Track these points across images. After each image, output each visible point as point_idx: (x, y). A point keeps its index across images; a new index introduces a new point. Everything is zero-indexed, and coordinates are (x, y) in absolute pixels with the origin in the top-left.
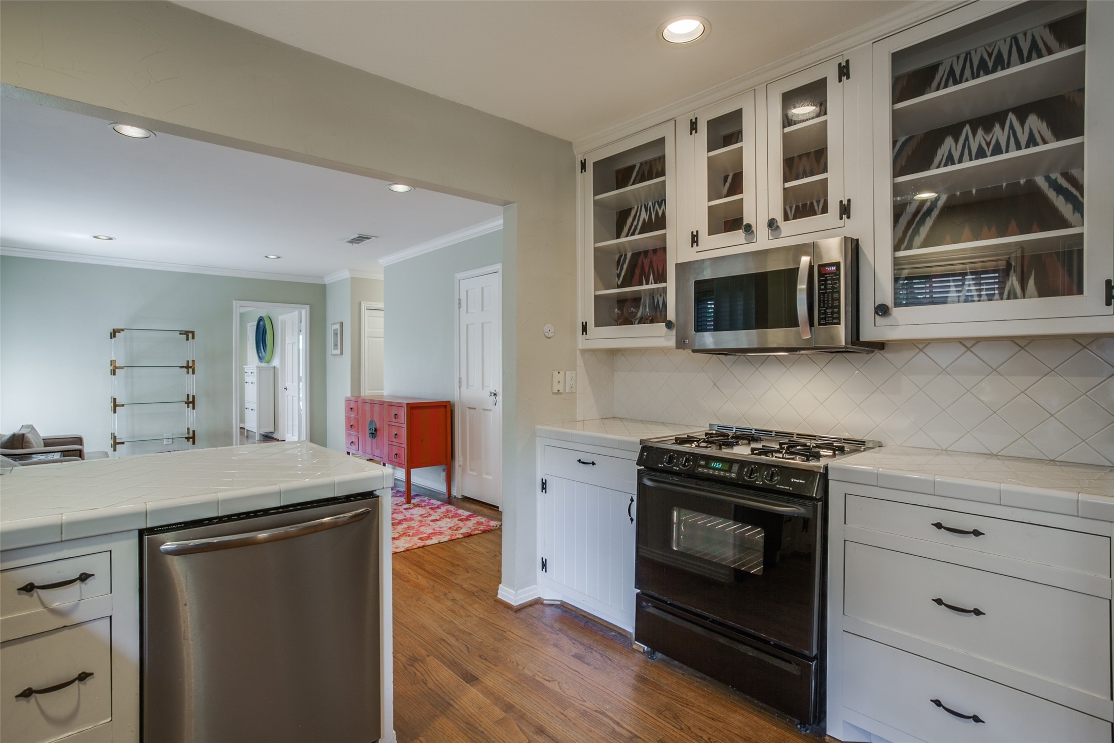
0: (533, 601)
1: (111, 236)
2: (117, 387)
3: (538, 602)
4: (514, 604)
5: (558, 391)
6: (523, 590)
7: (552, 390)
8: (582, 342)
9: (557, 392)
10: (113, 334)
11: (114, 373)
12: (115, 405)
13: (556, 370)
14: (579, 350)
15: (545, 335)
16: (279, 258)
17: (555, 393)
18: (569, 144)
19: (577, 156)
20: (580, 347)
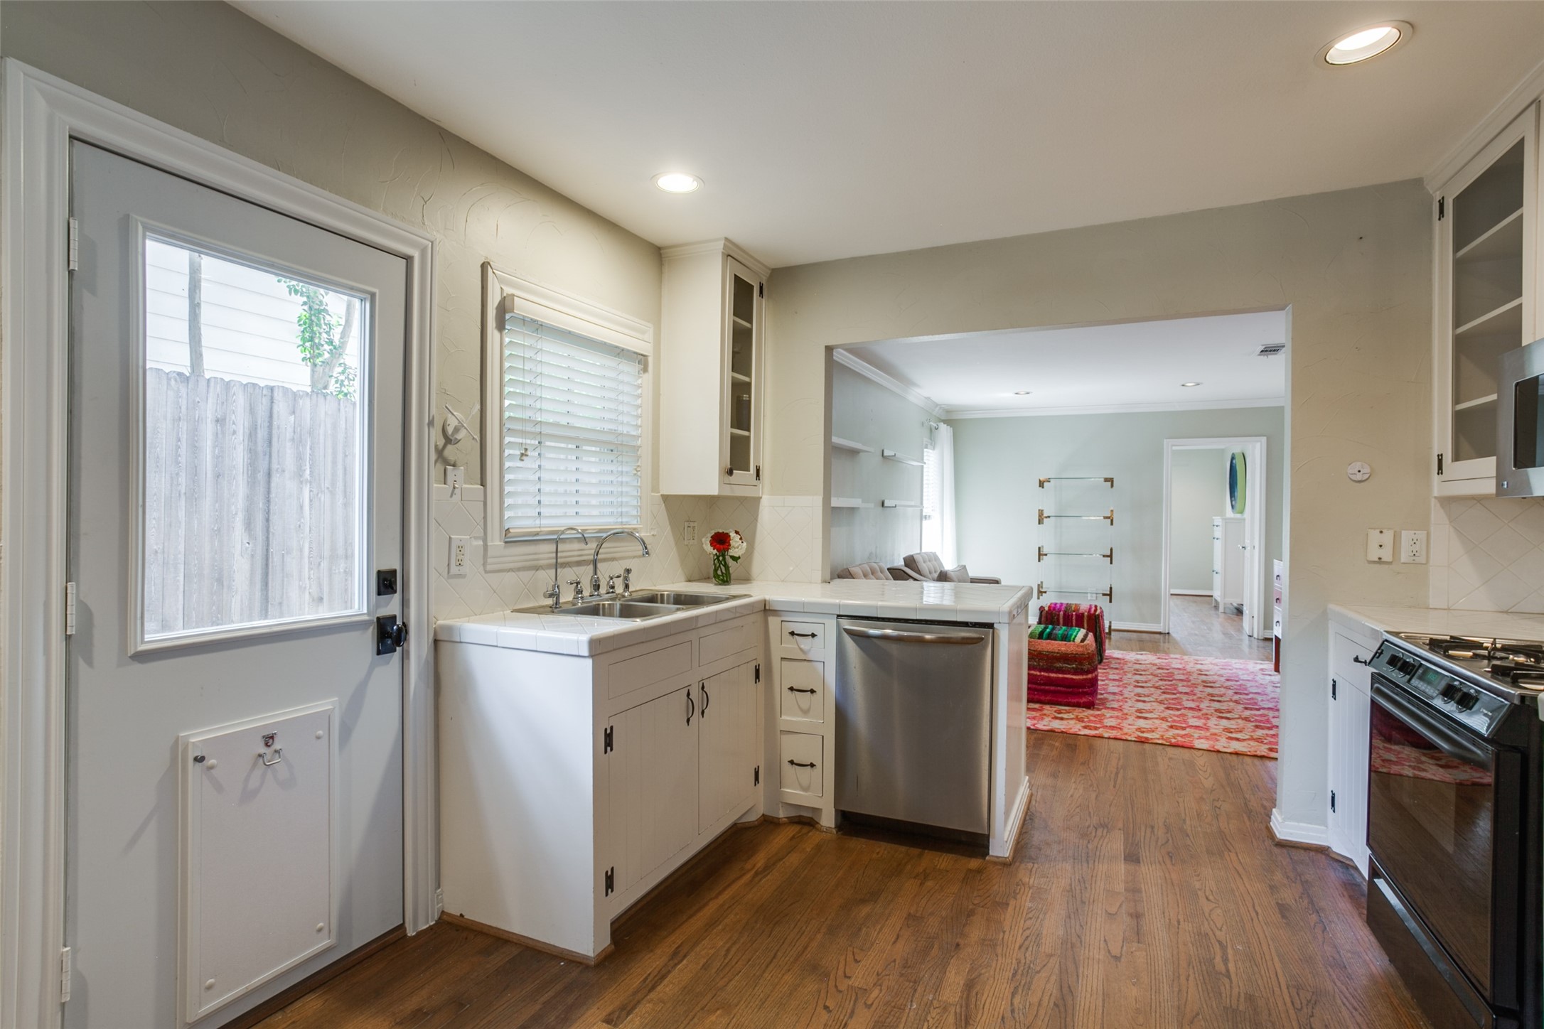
0: (1315, 846)
1: (1028, 391)
2: (1045, 536)
3: (1323, 851)
4: (1278, 835)
5: (1380, 559)
6: (1296, 824)
7: (1366, 556)
8: (1438, 487)
9: (1377, 560)
10: (1041, 484)
11: (1040, 522)
12: (1041, 555)
13: (1375, 529)
14: (1435, 497)
15: (1351, 479)
16: (1198, 384)
17: (1374, 562)
18: (1418, 183)
19: (1434, 195)
20: (1436, 493)
